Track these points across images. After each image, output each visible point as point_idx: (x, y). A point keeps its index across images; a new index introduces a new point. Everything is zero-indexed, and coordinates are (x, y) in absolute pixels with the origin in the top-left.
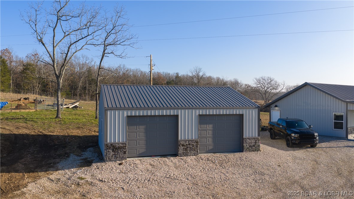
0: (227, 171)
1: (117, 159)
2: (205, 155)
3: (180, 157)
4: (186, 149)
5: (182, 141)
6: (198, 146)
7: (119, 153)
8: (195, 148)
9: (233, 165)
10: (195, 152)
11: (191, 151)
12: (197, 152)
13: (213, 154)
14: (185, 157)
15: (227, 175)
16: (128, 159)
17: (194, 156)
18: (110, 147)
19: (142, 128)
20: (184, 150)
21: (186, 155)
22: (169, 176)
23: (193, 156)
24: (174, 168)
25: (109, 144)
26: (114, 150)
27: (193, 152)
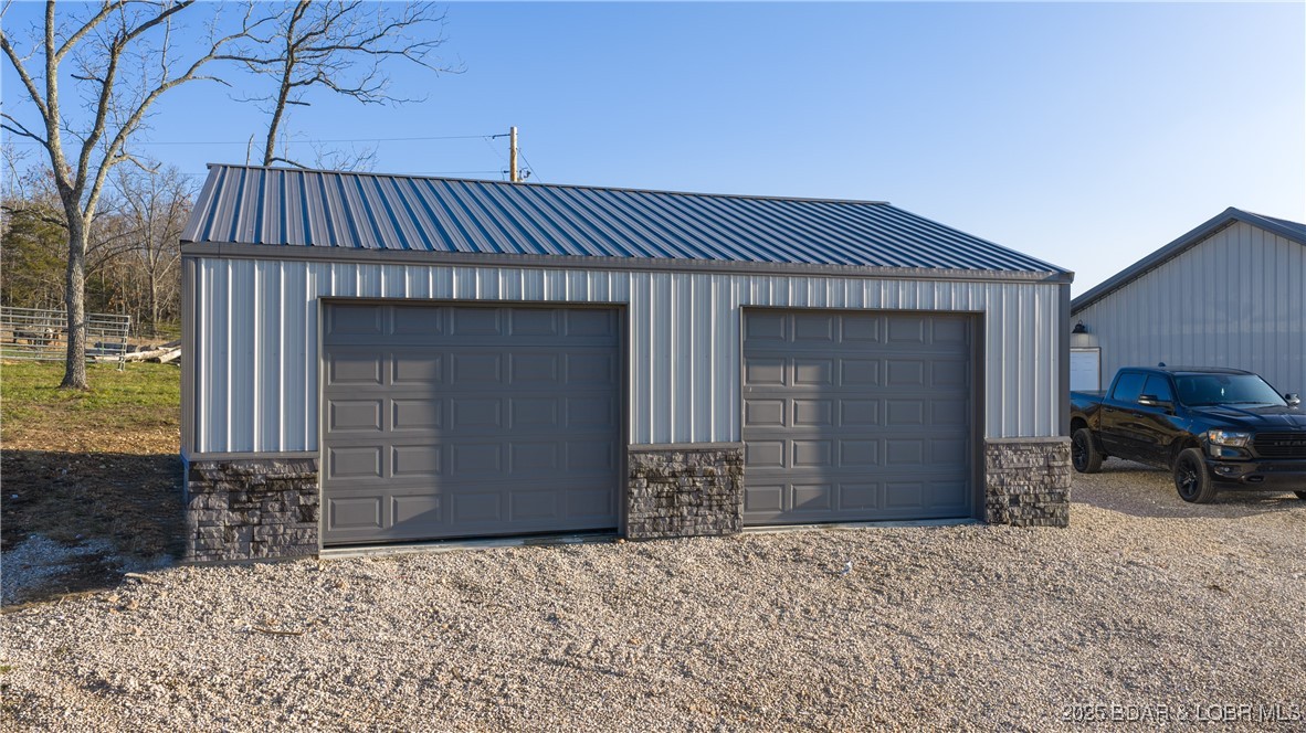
0: (926, 617)
1: (257, 551)
2: (778, 532)
3: (636, 545)
4: (670, 498)
5: (646, 452)
6: (741, 481)
7: (272, 517)
8: (720, 495)
9: (947, 588)
10: (721, 517)
11: (702, 511)
12: (735, 514)
13: (822, 531)
14: (666, 546)
15: (934, 643)
16: (326, 555)
17: (718, 541)
18: (216, 482)
19: (415, 373)
20: (659, 506)
21: (673, 531)
22: (567, 652)
23: (710, 536)
24: (599, 602)
25: (209, 462)
26: (237, 501)
27: (711, 519)
